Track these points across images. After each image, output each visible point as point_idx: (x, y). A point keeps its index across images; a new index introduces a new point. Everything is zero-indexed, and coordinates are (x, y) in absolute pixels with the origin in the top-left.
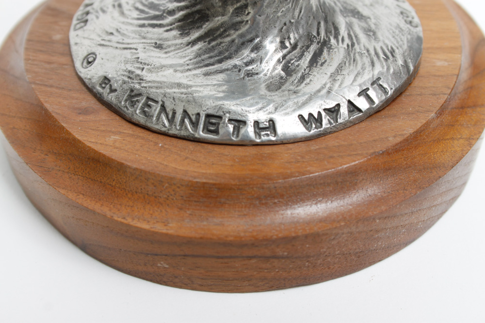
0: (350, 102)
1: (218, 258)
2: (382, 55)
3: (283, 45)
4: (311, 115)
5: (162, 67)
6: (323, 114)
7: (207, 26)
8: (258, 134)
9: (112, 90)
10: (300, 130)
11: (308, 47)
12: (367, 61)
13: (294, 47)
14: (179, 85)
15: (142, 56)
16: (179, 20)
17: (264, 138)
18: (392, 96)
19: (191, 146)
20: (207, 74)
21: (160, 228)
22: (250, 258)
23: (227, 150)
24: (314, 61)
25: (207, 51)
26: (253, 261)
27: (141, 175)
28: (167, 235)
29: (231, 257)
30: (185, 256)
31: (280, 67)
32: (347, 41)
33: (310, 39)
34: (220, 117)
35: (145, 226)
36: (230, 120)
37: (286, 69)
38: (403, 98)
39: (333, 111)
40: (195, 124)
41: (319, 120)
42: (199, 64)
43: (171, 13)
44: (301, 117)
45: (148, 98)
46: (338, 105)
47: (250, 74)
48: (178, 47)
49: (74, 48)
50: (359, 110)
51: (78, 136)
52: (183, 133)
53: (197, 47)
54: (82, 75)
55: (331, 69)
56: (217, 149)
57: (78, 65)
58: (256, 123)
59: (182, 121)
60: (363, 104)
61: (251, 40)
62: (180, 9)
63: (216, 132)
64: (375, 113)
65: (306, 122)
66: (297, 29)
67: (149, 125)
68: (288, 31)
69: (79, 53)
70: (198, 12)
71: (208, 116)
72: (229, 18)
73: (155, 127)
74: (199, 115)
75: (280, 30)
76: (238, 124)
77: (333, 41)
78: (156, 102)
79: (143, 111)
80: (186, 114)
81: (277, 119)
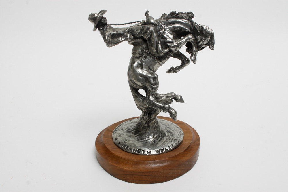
0: (166, 148)
1: (139, 175)
2: (174, 140)
3: (154, 137)
4: (158, 150)
5: (130, 140)
6: (160, 150)
7: (139, 133)
8: (147, 153)
9: (121, 145)
10: (156, 153)
11: (159, 138)
12: (170, 141)
13: (156, 138)
14: (133, 144)
15: (127, 138)
16: (134, 132)
17: (149, 154)
18: (175, 148)
19: (135, 155)
20: (139, 142)
21: (128, 169)
22: (144, 175)
23: (141, 156)
24: (160, 141)
26: (145, 176)
27: (125, 159)
28: (129, 170)
29: (141, 175)
30: (133, 175)
31: (153, 141)
32: (167, 137)
33: (159, 136)
34: (141, 150)
35: (125, 169)
36: (142, 150)
37: (154, 141)
38: (177, 148)
39: (162, 150)
40: (136, 151)
41: (159, 151)
42: (137, 140)
43: (133, 130)
44: (156, 150)
45: (127, 146)
47: (147, 142)
48: (133, 137)
49: (113, 137)
50: (168, 150)
51: (114, 153)
52: (133, 153)
53: (137, 137)
54: (114, 142)
55: (163, 142)
56: (140, 156)
57: (114, 140)
58: (147, 151)
59: (133, 150)
60: (168, 149)
61: (148, 136)
62: (134, 130)
63: (140, 153)
64: (170, 151)
65: (157, 152)
66: (157, 134)
67: (127, 151)
68: (155, 135)
69: (114, 138)
70: (138, 130)
71: (138, 149)
72: (144, 132)
73: (128, 151)
74: (137, 149)
75: (153, 134)
76: (144, 151)
77: (164, 137)
78: (129, 147)
79: (126, 149)
80: (134, 149)
81: (151, 151)
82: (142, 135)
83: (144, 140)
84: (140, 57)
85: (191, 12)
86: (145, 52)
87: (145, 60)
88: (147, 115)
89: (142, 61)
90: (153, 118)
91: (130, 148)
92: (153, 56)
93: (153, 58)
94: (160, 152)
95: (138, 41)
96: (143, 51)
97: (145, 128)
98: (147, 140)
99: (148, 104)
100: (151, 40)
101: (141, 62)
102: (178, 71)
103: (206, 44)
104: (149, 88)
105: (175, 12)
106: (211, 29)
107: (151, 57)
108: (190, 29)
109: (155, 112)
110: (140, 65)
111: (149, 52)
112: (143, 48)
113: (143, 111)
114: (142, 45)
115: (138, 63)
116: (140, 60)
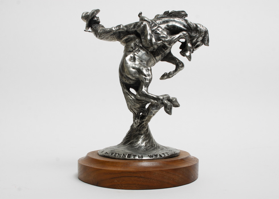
0: (160, 155)
3: (146, 146)
4: (151, 155)
5: (119, 149)
6: (154, 155)
7: (129, 143)
8: (139, 158)
9: (107, 154)
10: (148, 158)
12: (165, 150)
13: (149, 147)
17: (140, 159)
18: (170, 156)
19: (124, 160)
23: (132, 161)
24: (153, 149)
25: (129, 146)
27: (113, 162)
31: (145, 149)
32: (161, 148)
34: (131, 155)
36: (133, 155)
39: (156, 156)
40: (125, 156)
41: (152, 157)
42: (127, 148)
44: (149, 155)
45: (116, 153)
46: (157, 155)
47: (138, 150)
50: (162, 156)
52: (123, 158)
53: (127, 146)
55: (157, 151)
57: (100, 154)
58: (139, 156)
63: (130, 157)
64: (165, 157)
65: (150, 157)
67: (115, 157)
68: (147, 144)
69: (100, 152)
71: (128, 155)
72: (135, 140)
73: (117, 158)
74: (126, 154)
75: (145, 143)
76: (135, 156)
77: (158, 148)
78: (117, 153)
79: (114, 155)
80: (124, 155)
81: (143, 155)
82: (132, 144)
83: (135, 148)
84: (132, 50)
85: (184, 11)
86: (138, 46)
87: (138, 53)
88: (138, 118)
89: (135, 54)
90: (145, 123)
91: (119, 154)
92: (146, 49)
93: (146, 51)
94: (154, 158)
95: (131, 36)
96: (135, 45)
97: (136, 137)
98: (137, 148)
99: (140, 96)
100: (144, 33)
101: (134, 56)
102: (172, 76)
103: (201, 41)
104: (141, 80)
105: (169, 11)
106: (205, 27)
107: (144, 50)
108: (184, 26)
109: (148, 114)
110: (132, 59)
111: (142, 45)
112: (135, 42)
113: (134, 113)
114: (135, 40)
115: (130, 56)
116: (132, 53)
